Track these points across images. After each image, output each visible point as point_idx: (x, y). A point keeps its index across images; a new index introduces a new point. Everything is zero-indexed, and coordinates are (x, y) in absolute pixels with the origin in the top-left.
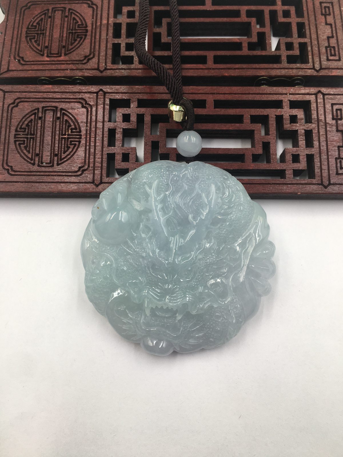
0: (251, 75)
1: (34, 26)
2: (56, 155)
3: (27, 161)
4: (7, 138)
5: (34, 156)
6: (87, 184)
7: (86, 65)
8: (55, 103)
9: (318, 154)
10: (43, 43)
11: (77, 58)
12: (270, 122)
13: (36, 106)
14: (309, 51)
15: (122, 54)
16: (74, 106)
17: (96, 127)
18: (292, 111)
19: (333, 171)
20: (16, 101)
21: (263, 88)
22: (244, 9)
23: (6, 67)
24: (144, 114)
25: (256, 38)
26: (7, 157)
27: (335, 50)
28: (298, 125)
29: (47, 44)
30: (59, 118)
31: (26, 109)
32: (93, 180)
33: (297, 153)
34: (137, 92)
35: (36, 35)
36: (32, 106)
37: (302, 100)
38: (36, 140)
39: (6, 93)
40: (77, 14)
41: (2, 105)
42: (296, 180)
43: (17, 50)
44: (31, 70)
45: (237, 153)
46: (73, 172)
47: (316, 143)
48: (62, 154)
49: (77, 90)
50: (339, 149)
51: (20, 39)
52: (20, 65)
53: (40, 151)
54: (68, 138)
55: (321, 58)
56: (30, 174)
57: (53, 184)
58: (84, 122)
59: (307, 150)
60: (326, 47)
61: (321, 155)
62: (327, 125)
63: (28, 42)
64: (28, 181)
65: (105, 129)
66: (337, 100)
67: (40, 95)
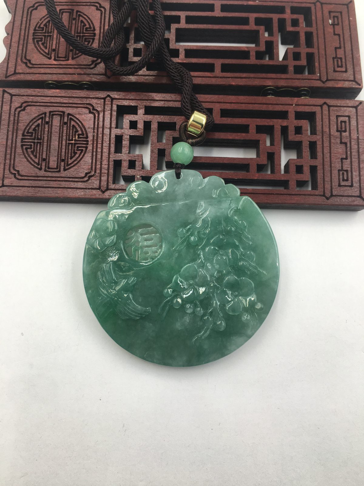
0: (257, 84)
1: (41, 28)
2: (63, 160)
3: (34, 166)
4: (14, 142)
5: (40, 160)
6: (93, 190)
7: (93, 70)
8: (62, 108)
9: (322, 165)
10: (51, 46)
11: (85, 63)
12: (275, 132)
13: (44, 110)
14: (316, 62)
15: (129, 60)
16: (81, 111)
17: (103, 134)
18: (298, 122)
19: (335, 182)
20: (23, 105)
21: (269, 98)
22: (252, 16)
23: (13, 70)
24: (151, 121)
25: (264, 47)
26: (14, 161)
27: (341, 62)
28: (303, 136)
29: (54, 47)
30: (66, 123)
31: (33, 113)
32: (99, 186)
33: (300, 164)
34: (144, 99)
35: (43, 37)
36: (39, 110)
37: (307, 111)
38: (43, 144)
39: (13, 97)
40: (85, 17)
41: (9, 109)
42: (299, 191)
43: (24, 52)
44: (38, 73)
45: (241, 163)
46: (79, 178)
47: (319, 154)
48: (69, 159)
49: (85, 96)
50: (342, 161)
51: (27, 40)
52: (27, 68)
53: (46, 157)
54: (75, 144)
55: (328, 69)
56: (36, 178)
57: (60, 189)
58: (92, 128)
59: (310, 161)
60: (333, 58)
61: (325, 166)
62: (331, 137)
63: (34, 44)
64: (35, 185)
65: (112, 135)
66: (341, 111)
67: (47, 99)
